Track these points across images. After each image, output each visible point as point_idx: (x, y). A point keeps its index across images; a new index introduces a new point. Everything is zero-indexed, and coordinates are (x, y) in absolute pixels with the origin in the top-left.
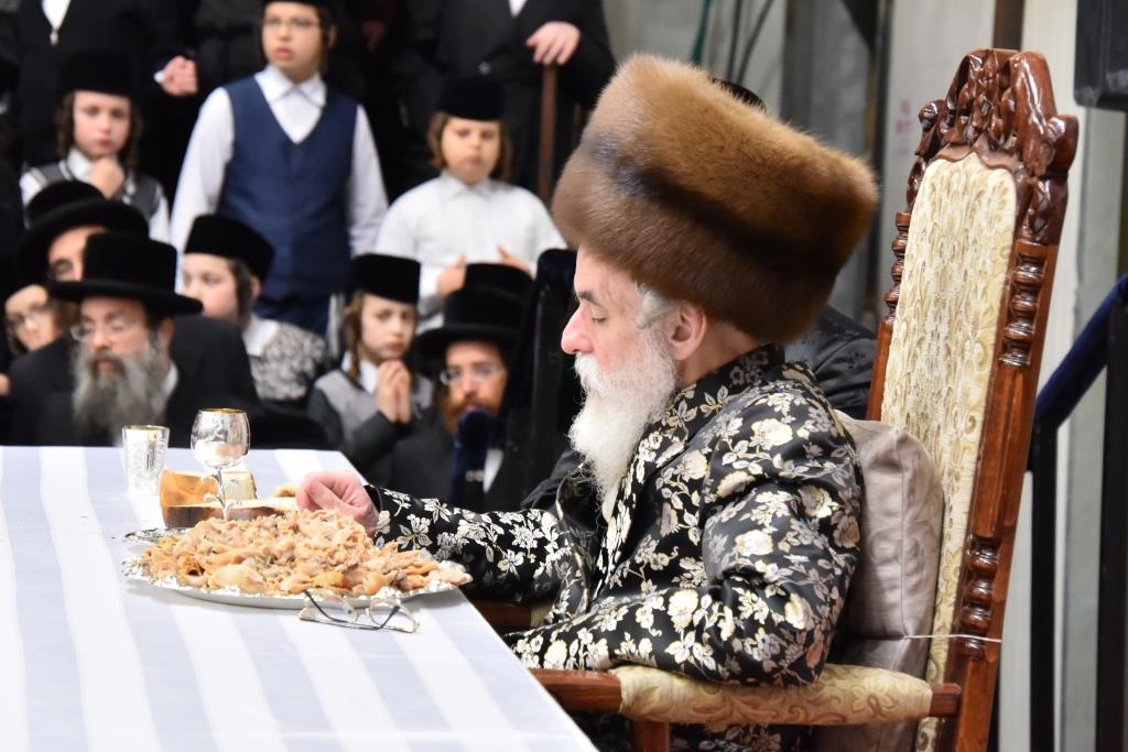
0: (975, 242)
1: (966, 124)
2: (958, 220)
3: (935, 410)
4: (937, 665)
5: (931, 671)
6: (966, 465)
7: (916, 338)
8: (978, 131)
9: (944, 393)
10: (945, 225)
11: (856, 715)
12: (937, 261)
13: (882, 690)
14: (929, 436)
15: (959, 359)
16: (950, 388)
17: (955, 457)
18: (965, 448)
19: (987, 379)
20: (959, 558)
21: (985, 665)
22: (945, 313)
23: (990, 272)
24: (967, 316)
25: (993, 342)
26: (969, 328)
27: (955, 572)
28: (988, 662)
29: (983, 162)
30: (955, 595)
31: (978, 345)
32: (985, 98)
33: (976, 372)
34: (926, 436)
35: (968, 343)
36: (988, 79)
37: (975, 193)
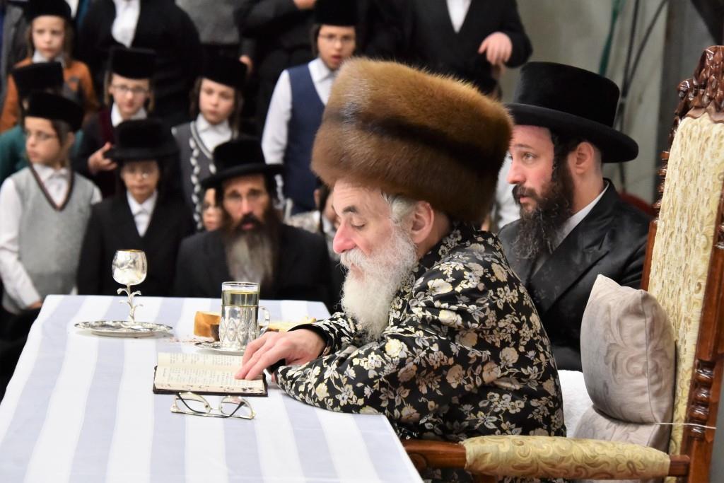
0: (704, 170)
1: (703, 94)
2: (695, 156)
3: (678, 278)
4: (676, 444)
5: (672, 447)
6: (695, 314)
7: (669, 232)
8: (710, 99)
9: (683, 268)
10: (687, 159)
11: (620, 474)
12: (683, 182)
13: (637, 458)
14: (674, 295)
15: (692, 245)
16: (687, 264)
17: (688, 308)
18: (694, 303)
19: (709, 258)
20: (690, 373)
21: (705, 443)
22: (686, 216)
23: (711, 189)
24: (697, 218)
25: (712, 235)
26: (698, 225)
27: (688, 382)
28: (707, 442)
29: (711, 119)
30: (687, 398)
31: (704, 236)
32: (714, 78)
33: (702, 254)
34: (672, 295)
35: (697, 235)
36: (716, 65)
37: (705, 138)
